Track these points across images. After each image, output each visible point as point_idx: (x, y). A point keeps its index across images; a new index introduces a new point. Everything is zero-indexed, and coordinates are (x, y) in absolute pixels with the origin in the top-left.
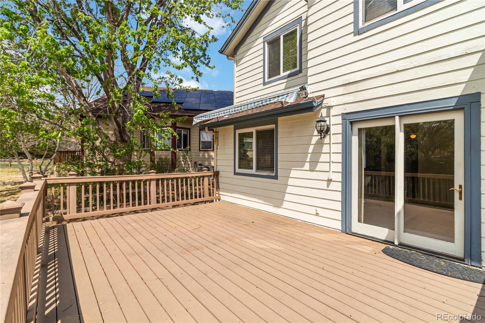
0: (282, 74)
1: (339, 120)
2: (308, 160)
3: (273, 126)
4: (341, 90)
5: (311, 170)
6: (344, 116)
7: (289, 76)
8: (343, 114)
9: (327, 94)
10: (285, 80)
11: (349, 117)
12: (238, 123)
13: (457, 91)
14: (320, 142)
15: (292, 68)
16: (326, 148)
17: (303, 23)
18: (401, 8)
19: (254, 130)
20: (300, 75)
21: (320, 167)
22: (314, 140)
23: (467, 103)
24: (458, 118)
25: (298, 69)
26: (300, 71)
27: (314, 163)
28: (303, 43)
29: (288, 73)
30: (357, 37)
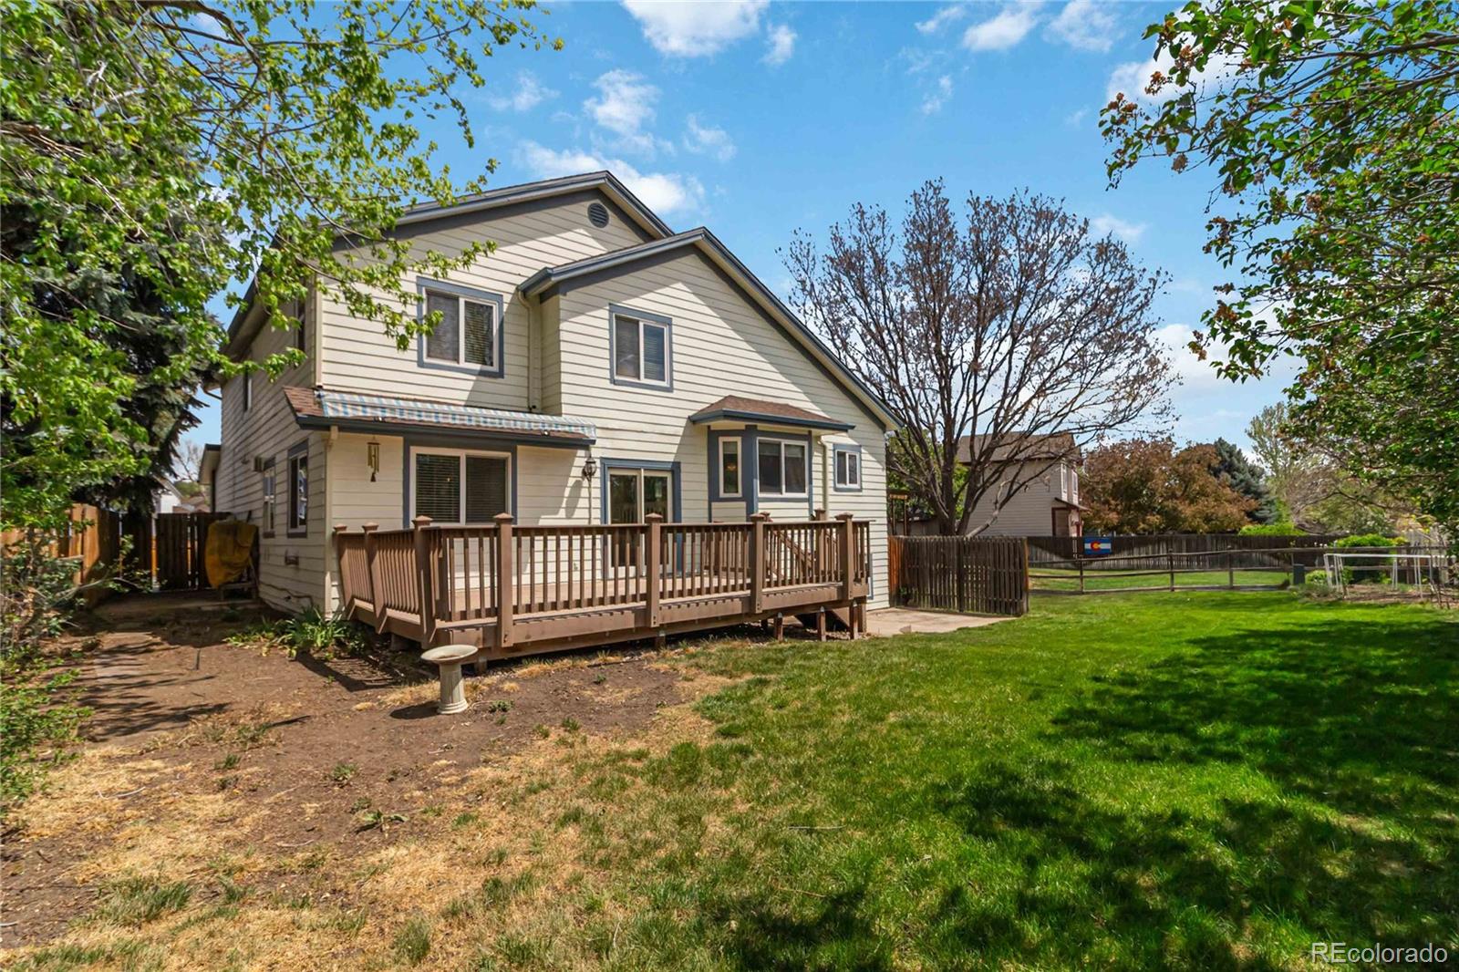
0: (463, 364)
1: (600, 463)
2: (564, 505)
3: (508, 454)
4: (600, 433)
5: (569, 517)
6: (603, 460)
7: (481, 373)
8: (603, 458)
10: (474, 378)
11: (607, 462)
12: (413, 433)
13: (671, 458)
14: (578, 485)
15: (484, 363)
16: (584, 492)
17: (505, 306)
18: (643, 380)
19: (462, 454)
20: (500, 380)
21: (578, 513)
22: (571, 482)
23: (675, 468)
24: (669, 476)
25: (495, 368)
26: (500, 374)
27: (571, 509)
28: (505, 336)
29: (477, 367)
30: (612, 386)
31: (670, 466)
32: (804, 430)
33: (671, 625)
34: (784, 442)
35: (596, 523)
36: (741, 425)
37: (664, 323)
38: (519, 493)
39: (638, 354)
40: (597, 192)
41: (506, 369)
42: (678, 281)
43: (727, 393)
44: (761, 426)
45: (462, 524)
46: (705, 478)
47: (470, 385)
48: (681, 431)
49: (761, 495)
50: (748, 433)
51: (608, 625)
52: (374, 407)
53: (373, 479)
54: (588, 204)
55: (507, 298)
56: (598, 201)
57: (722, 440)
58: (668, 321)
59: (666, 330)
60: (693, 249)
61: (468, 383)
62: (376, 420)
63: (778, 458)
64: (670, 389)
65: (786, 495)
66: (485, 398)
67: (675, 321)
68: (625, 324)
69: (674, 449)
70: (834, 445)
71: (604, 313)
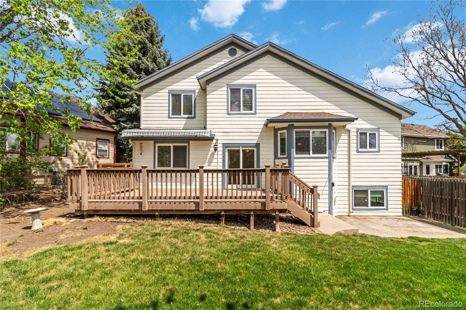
0: (182, 116)
1: (221, 145)
2: (207, 161)
3: (187, 144)
4: (222, 134)
5: (209, 166)
6: (223, 144)
7: (188, 118)
8: (223, 143)
9: (216, 134)
10: (185, 120)
11: (225, 145)
12: (156, 140)
13: (255, 142)
14: (213, 154)
15: (189, 114)
16: (215, 157)
17: (196, 94)
18: (242, 112)
19: (172, 145)
20: (194, 119)
21: (213, 164)
22: (210, 153)
23: (257, 145)
24: (255, 149)
25: (193, 116)
26: (195, 117)
27: (210, 163)
28: (196, 104)
29: (187, 116)
30: (228, 116)
31: (254, 145)
32: (327, 124)
33: (161, 210)
34: (311, 131)
35: (220, 168)
36: (286, 125)
37: (253, 87)
38: (190, 157)
39: (240, 102)
40: (232, 43)
41: (197, 115)
42: (259, 68)
43: (286, 111)
44: (296, 124)
45: (171, 168)
46: (273, 149)
47: (184, 122)
48: (260, 130)
49: (295, 156)
50: (290, 128)
51: (127, 207)
52: (135, 133)
53: (141, 154)
54: (228, 49)
55: (197, 91)
56: (233, 47)
57: (279, 132)
58: (255, 86)
59: (253, 90)
60: (268, 52)
61: (184, 121)
62: (143, 137)
63: (309, 138)
64: (255, 114)
65: (312, 155)
66: (188, 126)
67: (257, 85)
68: (234, 91)
69: (257, 138)
70: (357, 129)
71: (225, 89)
